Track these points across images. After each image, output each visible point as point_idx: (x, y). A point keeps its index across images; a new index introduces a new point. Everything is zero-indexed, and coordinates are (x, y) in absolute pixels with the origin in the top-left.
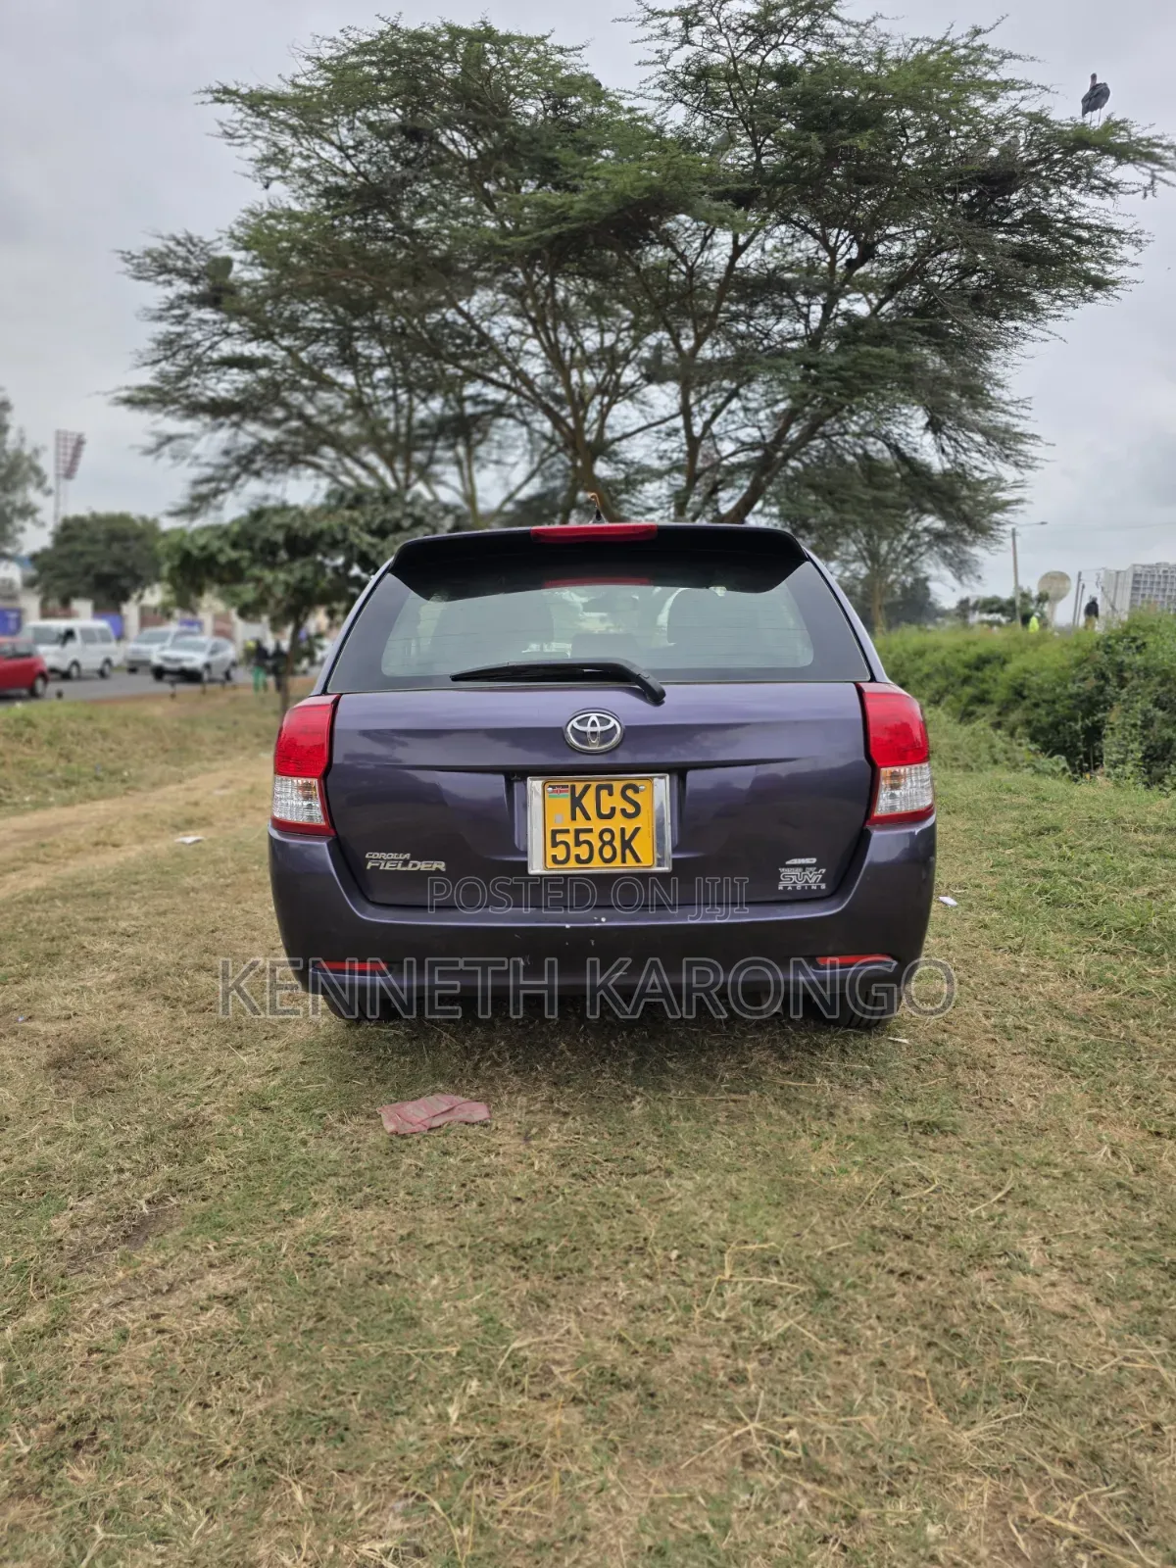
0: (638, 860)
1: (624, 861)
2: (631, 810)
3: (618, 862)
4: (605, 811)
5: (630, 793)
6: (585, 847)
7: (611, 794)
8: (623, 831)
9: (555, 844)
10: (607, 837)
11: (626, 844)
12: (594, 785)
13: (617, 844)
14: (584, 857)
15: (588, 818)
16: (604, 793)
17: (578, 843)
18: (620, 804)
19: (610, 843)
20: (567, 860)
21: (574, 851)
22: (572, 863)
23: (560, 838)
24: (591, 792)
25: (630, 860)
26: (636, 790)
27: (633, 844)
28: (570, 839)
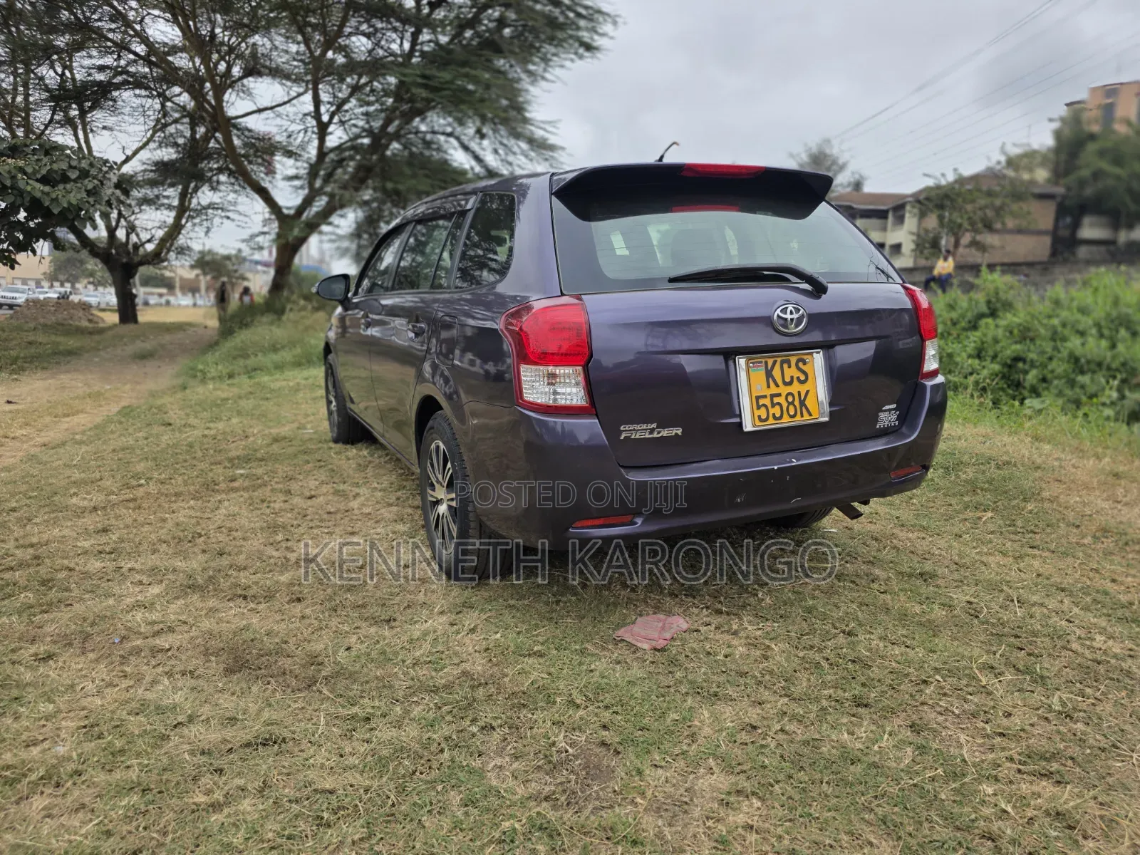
0: (810, 415)
1: (802, 416)
2: (803, 378)
3: (798, 418)
4: (788, 380)
5: (801, 365)
6: (777, 407)
7: (789, 367)
8: (799, 393)
9: (759, 408)
10: (790, 399)
11: (802, 403)
12: (779, 360)
13: (797, 403)
14: (778, 415)
15: (777, 385)
16: (785, 366)
17: (773, 405)
18: (797, 374)
19: (792, 403)
20: (767, 419)
21: (772, 411)
22: (771, 420)
23: (762, 402)
24: (778, 365)
25: (806, 416)
26: (805, 363)
27: (807, 403)
28: (767, 401)
